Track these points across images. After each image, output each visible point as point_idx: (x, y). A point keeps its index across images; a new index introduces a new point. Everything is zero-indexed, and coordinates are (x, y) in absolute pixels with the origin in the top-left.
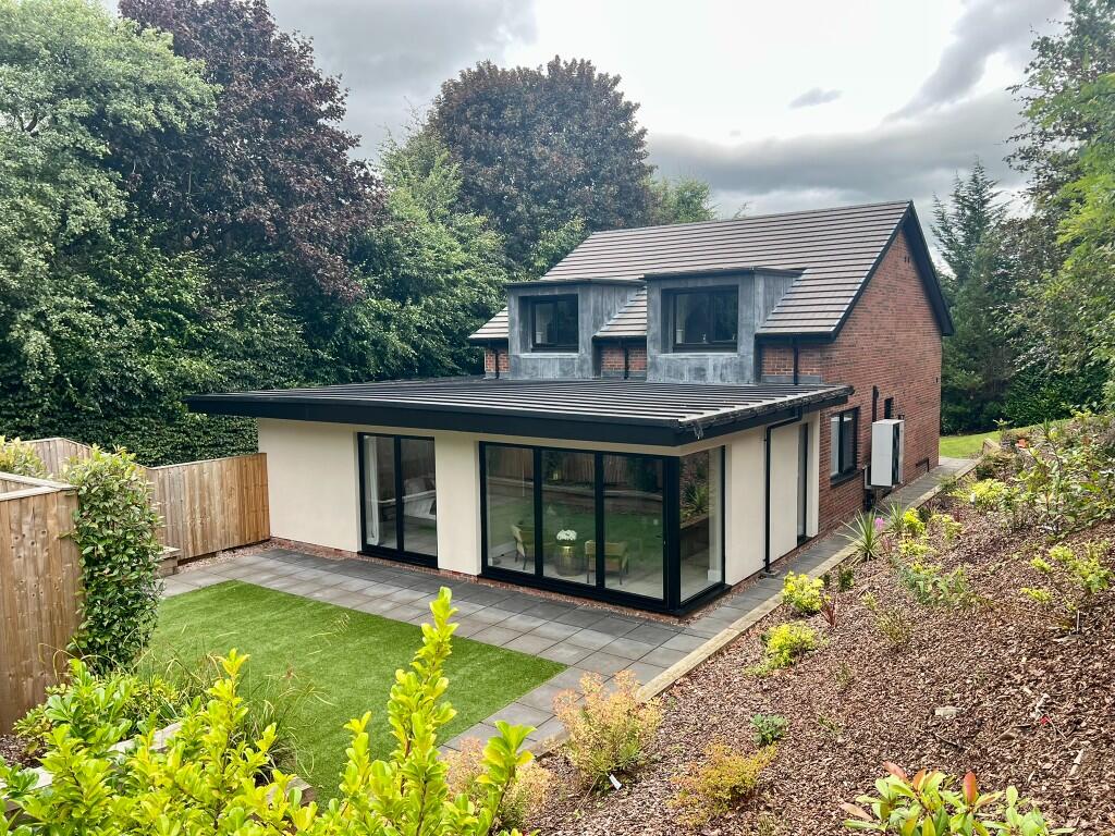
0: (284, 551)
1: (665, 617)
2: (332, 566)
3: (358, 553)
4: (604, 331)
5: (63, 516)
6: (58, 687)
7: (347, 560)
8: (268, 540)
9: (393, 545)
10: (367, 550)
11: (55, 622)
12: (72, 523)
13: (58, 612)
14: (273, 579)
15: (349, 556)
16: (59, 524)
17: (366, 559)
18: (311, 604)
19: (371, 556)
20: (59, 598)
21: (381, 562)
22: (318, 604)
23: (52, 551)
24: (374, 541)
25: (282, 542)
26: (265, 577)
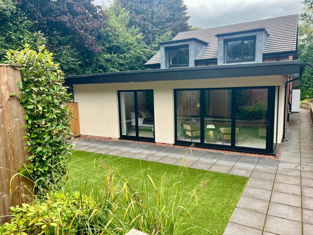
0: (88, 139)
1: (267, 156)
2: (110, 143)
3: (119, 138)
4: (198, 58)
5: (11, 83)
6: (21, 206)
7: (114, 141)
8: (80, 136)
9: (134, 134)
10: (122, 137)
11: (9, 158)
12: (18, 90)
13: (10, 152)
14: (89, 148)
15: (115, 140)
16: (9, 89)
17: (123, 141)
18: (111, 157)
19: (124, 139)
20: (11, 141)
21: (129, 141)
22: (113, 157)
23: (5, 109)
24: (124, 134)
25: (85, 137)
26: (85, 148)
